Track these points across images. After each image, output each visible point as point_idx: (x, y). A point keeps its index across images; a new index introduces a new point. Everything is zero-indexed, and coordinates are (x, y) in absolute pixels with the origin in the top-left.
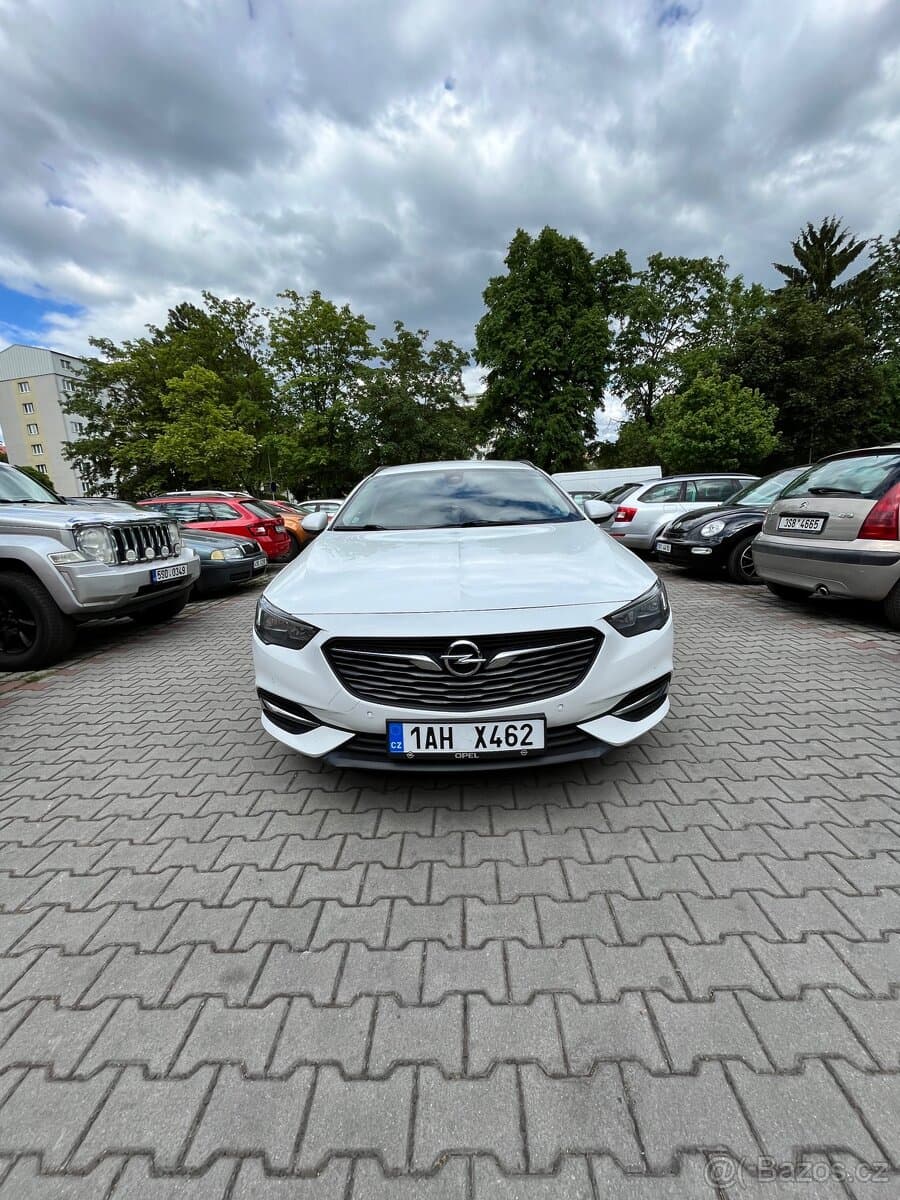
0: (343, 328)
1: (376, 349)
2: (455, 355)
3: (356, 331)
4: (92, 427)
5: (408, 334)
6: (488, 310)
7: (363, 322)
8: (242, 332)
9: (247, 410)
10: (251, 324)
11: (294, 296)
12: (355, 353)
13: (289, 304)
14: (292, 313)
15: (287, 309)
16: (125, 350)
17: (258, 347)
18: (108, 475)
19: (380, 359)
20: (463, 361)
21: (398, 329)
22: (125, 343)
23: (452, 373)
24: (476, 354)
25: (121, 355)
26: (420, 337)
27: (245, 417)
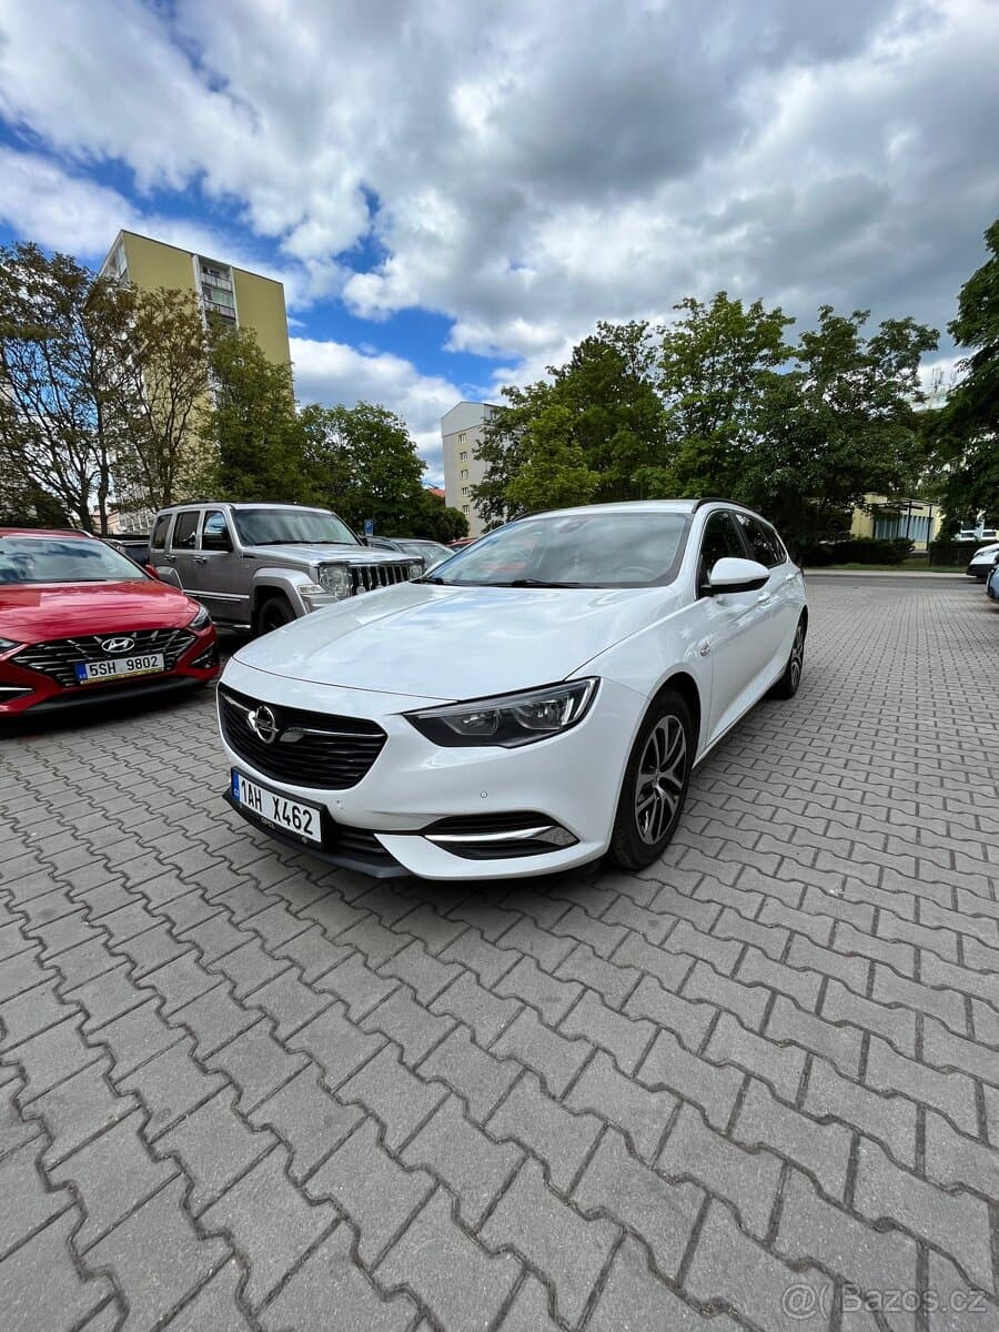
0: (753, 329)
1: (790, 348)
2: (913, 337)
3: (768, 332)
4: (494, 470)
5: (838, 321)
6: (990, 255)
7: (779, 317)
8: (633, 357)
9: (624, 442)
10: (643, 346)
11: (693, 304)
12: (762, 359)
13: (685, 315)
14: (689, 324)
15: (683, 322)
16: (527, 395)
17: (648, 372)
18: (500, 513)
19: (795, 360)
20: (928, 341)
21: (823, 316)
22: (526, 388)
23: (900, 366)
24: (954, 327)
25: (524, 400)
26: (855, 321)
27: (620, 450)
